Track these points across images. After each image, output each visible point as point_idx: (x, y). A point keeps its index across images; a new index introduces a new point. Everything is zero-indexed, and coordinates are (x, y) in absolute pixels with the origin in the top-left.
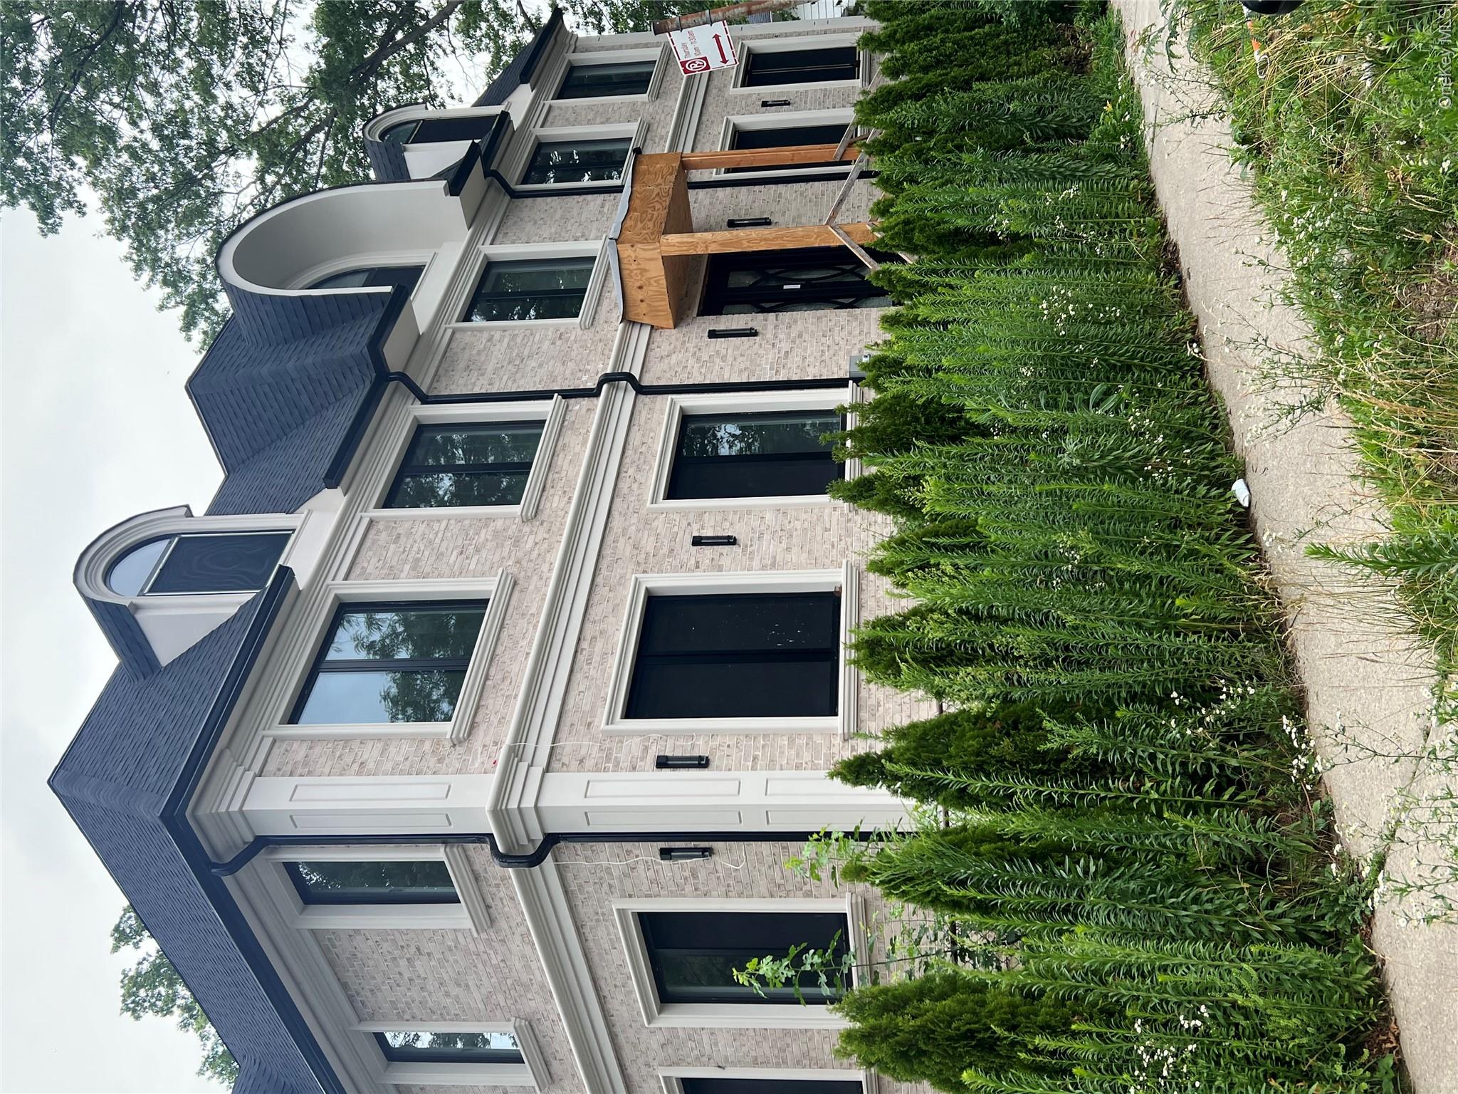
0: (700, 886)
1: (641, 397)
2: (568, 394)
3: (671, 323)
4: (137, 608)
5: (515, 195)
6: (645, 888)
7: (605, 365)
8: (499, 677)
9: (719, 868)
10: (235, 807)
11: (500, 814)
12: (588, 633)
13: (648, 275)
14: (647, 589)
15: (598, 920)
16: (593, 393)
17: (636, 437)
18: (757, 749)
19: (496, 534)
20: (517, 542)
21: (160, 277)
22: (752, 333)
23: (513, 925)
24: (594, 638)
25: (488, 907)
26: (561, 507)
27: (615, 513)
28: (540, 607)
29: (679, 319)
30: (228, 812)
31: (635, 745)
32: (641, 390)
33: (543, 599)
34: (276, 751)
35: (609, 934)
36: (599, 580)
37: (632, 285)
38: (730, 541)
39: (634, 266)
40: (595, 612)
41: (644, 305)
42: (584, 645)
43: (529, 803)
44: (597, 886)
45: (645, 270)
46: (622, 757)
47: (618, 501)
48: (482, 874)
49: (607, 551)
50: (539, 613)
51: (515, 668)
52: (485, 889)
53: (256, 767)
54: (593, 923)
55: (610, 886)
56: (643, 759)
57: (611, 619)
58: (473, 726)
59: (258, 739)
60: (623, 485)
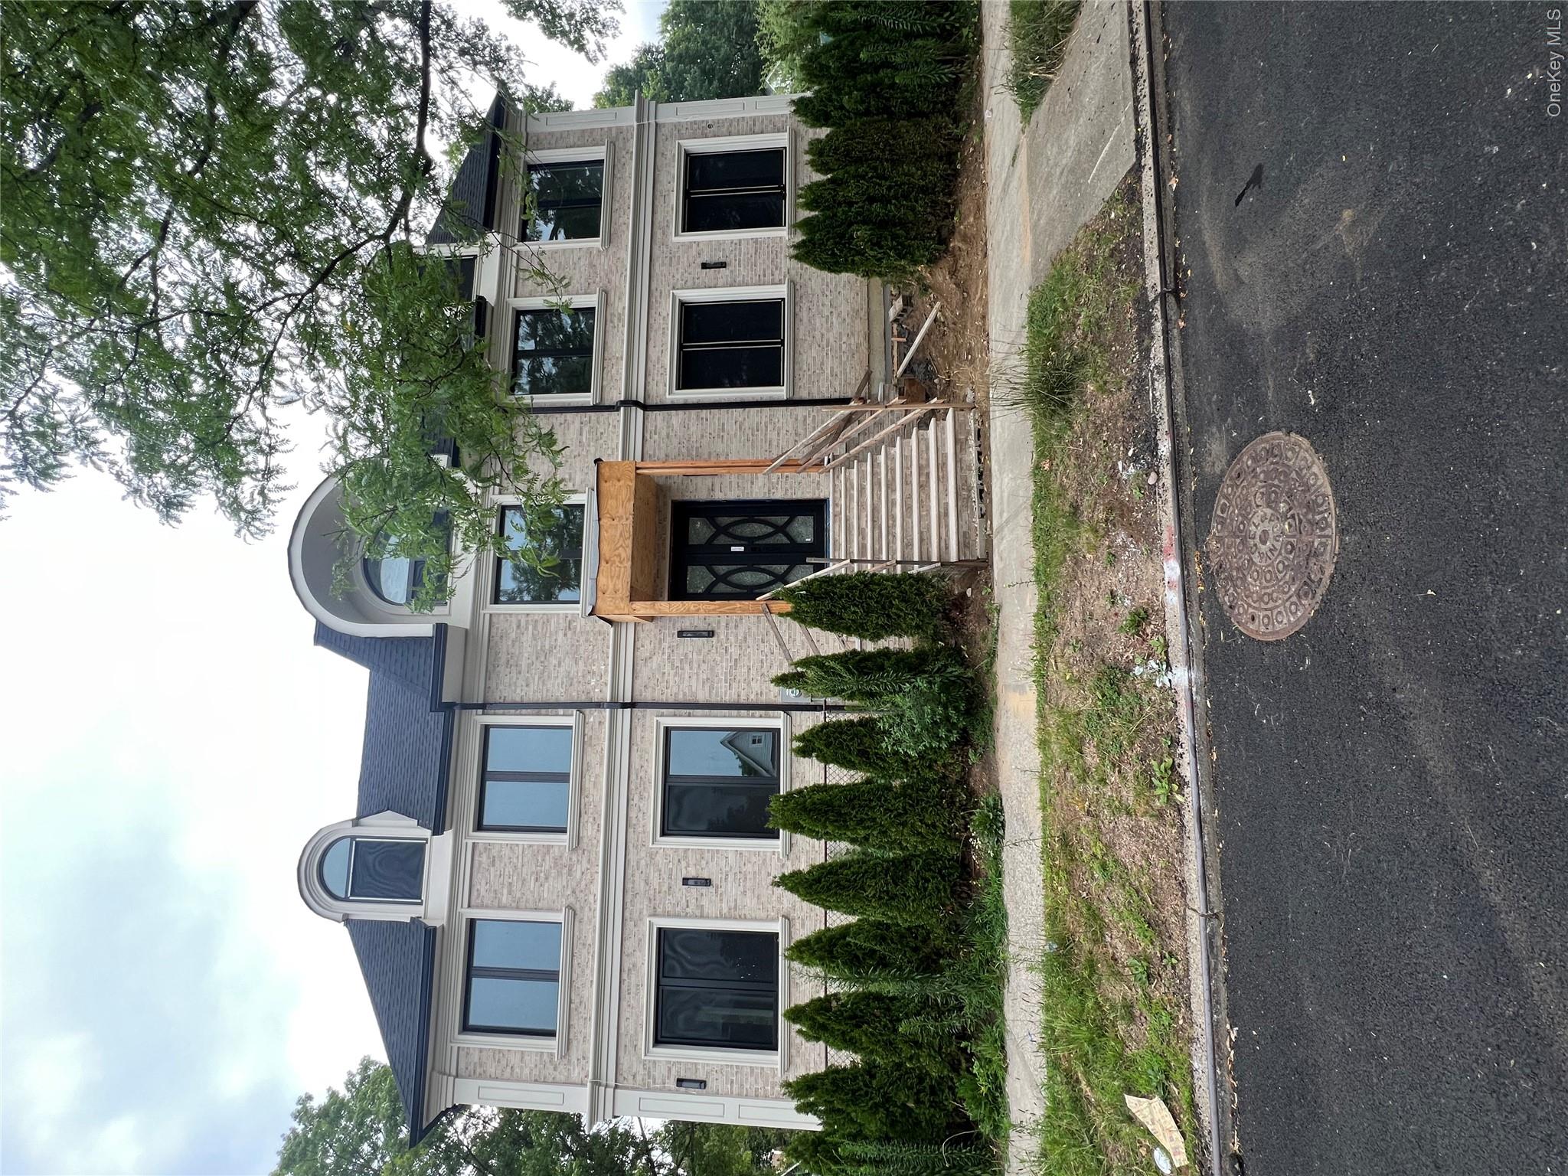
8: (578, 1000)
12: (626, 966)
14: (658, 927)
17: (636, 759)
18: (732, 1075)
19: (556, 862)
20: (570, 871)
22: (710, 632)
24: (629, 970)
26: (594, 832)
28: (594, 938)
31: (664, 1067)
33: (594, 931)
34: (461, 1055)
38: (707, 882)
40: (628, 946)
42: (625, 976)
46: (656, 1074)
47: (630, 830)
50: (594, 943)
51: (586, 993)
53: (454, 1071)
56: (669, 1078)
57: (638, 953)
58: (569, 1044)
59: (449, 1050)
60: (632, 814)
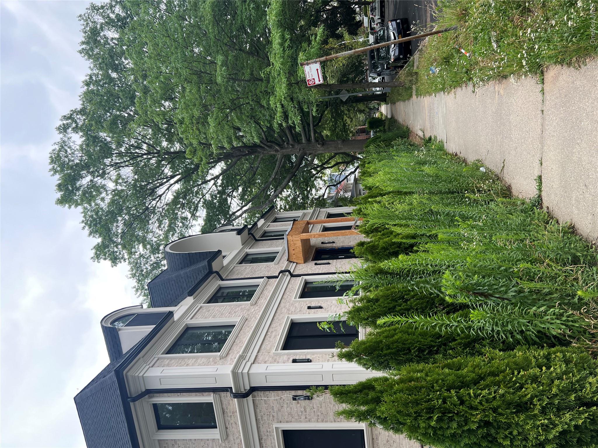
0: (307, 416)
1: (292, 278)
2: (269, 278)
3: (303, 262)
4: (120, 330)
5: (257, 240)
6: (286, 417)
7: (282, 268)
8: (239, 342)
9: (315, 406)
10: (141, 375)
11: (235, 374)
13: (296, 245)
14: (291, 319)
15: (267, 435)
16: (276, 277)
17: (290, 286)
18: (329, 358)
19: (241, 309)
20: (248, 310)
21: (143, 294)
22: (329, 264)
23: (235, 438)
24: (272, 332)
25: (227, 428)
26: (263, 302)
27: (282, 303)
29: (305, 262)
30: (138, 376)
31: (285, 358)
32: (292, 276)
34: (158, 362)
35: (271, 443)
36: (275, 318)
37: (291, 249)
38: (321, 307)
39: (292, 243)
40: (273, 325)
41: (294, 256)
43: (246, 371)
44: (268, 416)
45: (295, 244)
46: (280, 360)
47: (283, 300)
48: (226, 410)
49: (278, 311)
52: (226, 418)
53: (151, 365)
54: (266, 437)
55: (273, 416)
56: (288, 360)
57: (278, 327)
58: (228, 354)
59: (153, 358)
60: (285, 297)
